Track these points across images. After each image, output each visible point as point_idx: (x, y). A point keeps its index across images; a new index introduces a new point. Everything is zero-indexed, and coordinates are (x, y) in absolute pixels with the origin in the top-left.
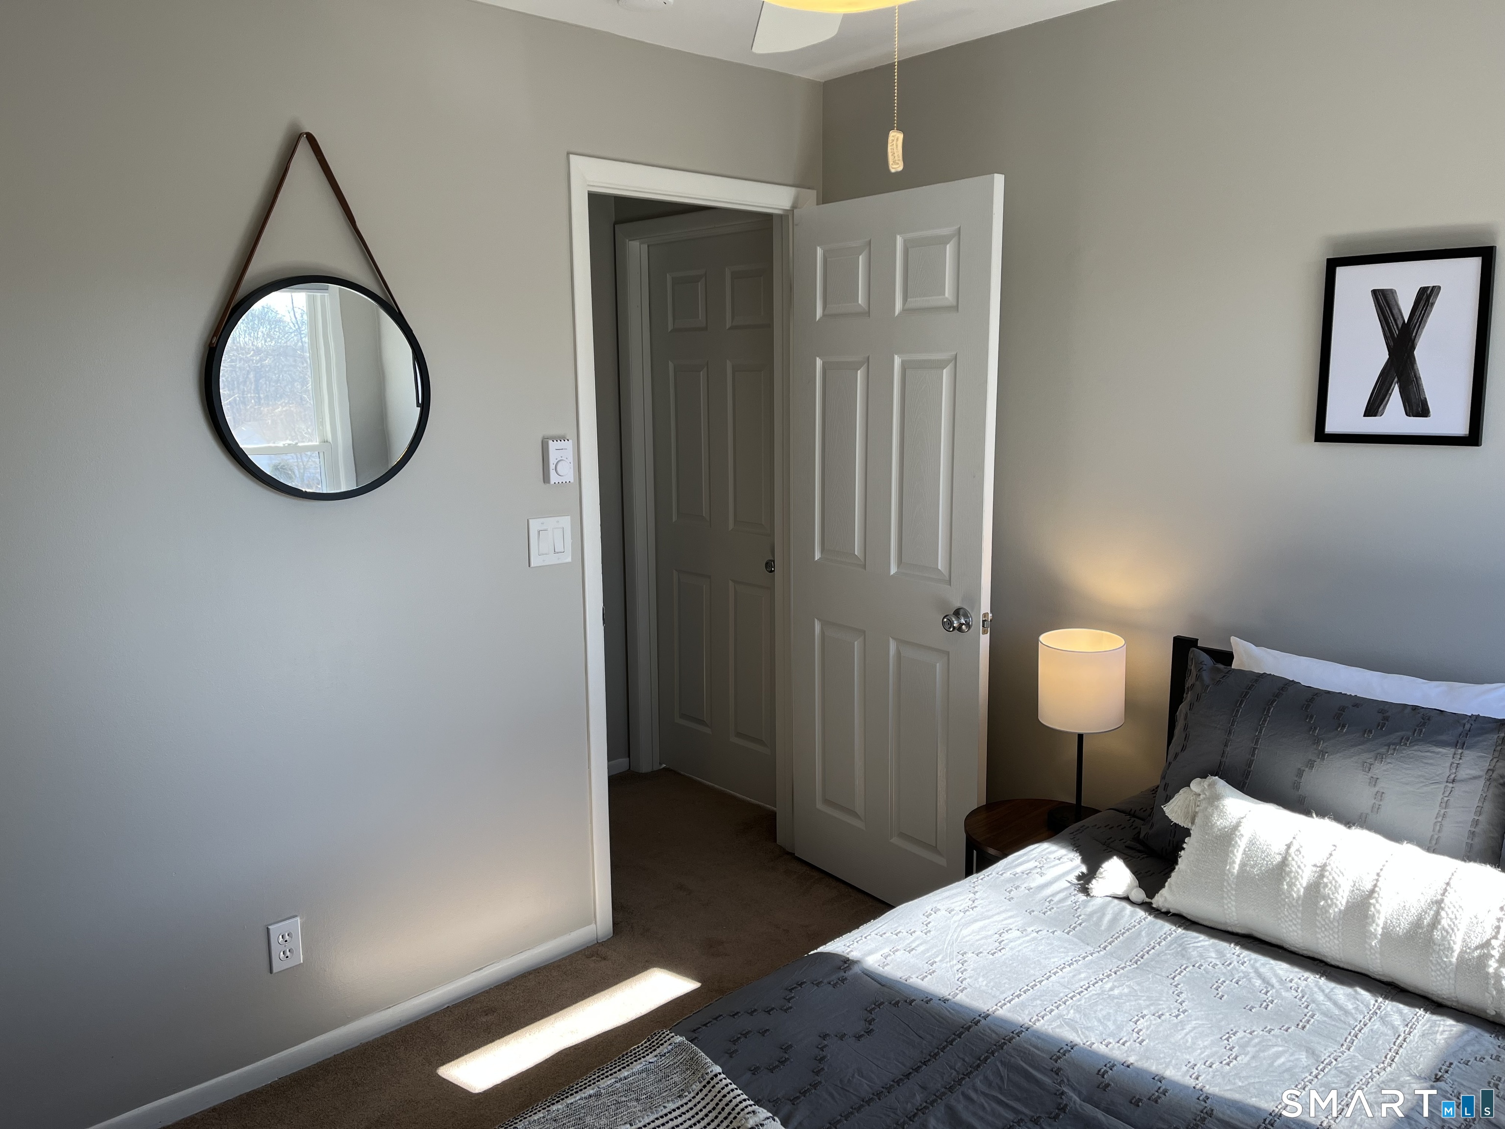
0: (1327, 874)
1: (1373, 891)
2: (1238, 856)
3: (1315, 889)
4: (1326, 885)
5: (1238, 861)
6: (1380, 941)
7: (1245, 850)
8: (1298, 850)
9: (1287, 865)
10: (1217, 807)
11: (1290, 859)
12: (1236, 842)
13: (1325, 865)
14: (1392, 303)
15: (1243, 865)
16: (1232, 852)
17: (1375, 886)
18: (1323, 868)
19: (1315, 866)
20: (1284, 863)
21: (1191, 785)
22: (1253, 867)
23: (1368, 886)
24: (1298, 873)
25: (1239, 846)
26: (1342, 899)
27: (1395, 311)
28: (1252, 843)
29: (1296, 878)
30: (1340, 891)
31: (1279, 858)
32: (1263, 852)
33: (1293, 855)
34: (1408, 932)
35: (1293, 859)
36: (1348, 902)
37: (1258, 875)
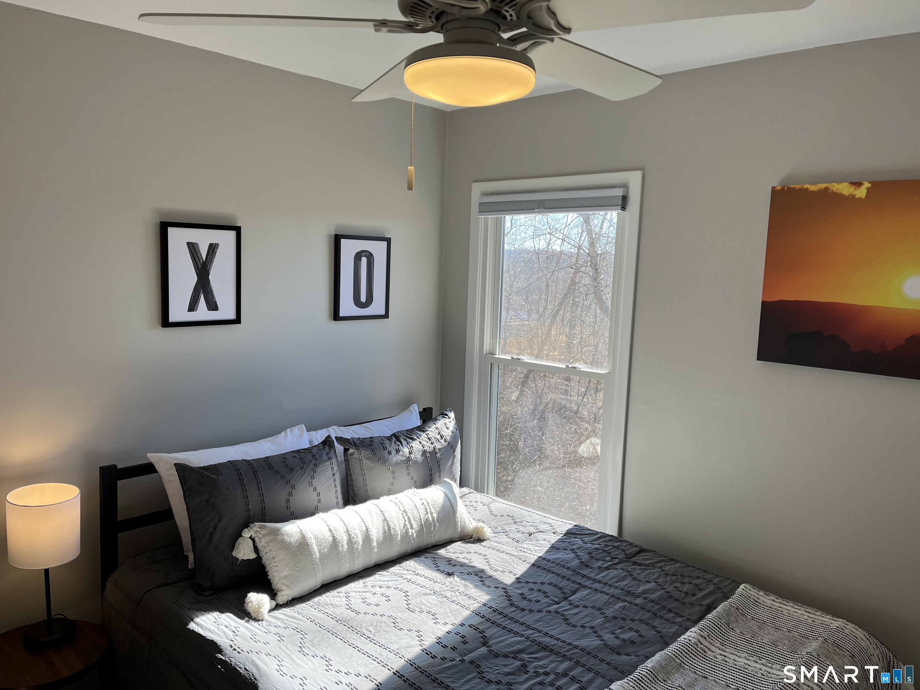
0: (350, 533)
1: (367, 529)
2: (316, 549)
3: (350, 541)
4: (353, 537)
5: (316, 550)
6: (377, 548)
7: (316, 544)
8: (335, 530)
9: (336, 539)
10: (282, 534)
11: (335, 535)
12: (311, 543)
13: (347, 529)
14: (197, 250)
15: (320, 551)
16: (312, 548)
17: (366, 526)
18: (347, 531)
19: (344, 532)
20: (334, 539)
21: (243, 535)
22: (324, 549)
23: (365, 528)
24: (342, 539)
25: (313, 543)
26: (360, 540)
27: (199, 255)
28: (316, 538)
29: (343, 542)
30: (358, 536)
31: (331, 538)
32: (324, 540)
33: (335, 532)
34: (383, 537)
35: (337, 535)
36: (362, 539)
37: (327, 551)
